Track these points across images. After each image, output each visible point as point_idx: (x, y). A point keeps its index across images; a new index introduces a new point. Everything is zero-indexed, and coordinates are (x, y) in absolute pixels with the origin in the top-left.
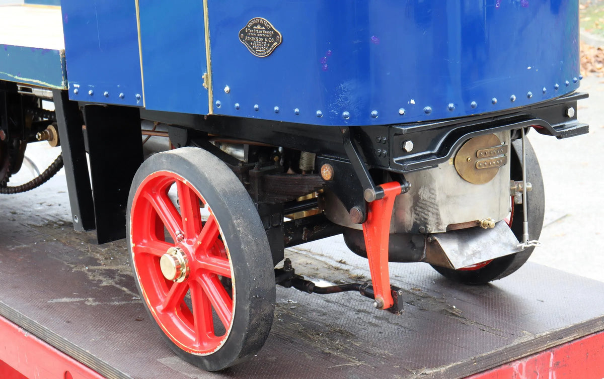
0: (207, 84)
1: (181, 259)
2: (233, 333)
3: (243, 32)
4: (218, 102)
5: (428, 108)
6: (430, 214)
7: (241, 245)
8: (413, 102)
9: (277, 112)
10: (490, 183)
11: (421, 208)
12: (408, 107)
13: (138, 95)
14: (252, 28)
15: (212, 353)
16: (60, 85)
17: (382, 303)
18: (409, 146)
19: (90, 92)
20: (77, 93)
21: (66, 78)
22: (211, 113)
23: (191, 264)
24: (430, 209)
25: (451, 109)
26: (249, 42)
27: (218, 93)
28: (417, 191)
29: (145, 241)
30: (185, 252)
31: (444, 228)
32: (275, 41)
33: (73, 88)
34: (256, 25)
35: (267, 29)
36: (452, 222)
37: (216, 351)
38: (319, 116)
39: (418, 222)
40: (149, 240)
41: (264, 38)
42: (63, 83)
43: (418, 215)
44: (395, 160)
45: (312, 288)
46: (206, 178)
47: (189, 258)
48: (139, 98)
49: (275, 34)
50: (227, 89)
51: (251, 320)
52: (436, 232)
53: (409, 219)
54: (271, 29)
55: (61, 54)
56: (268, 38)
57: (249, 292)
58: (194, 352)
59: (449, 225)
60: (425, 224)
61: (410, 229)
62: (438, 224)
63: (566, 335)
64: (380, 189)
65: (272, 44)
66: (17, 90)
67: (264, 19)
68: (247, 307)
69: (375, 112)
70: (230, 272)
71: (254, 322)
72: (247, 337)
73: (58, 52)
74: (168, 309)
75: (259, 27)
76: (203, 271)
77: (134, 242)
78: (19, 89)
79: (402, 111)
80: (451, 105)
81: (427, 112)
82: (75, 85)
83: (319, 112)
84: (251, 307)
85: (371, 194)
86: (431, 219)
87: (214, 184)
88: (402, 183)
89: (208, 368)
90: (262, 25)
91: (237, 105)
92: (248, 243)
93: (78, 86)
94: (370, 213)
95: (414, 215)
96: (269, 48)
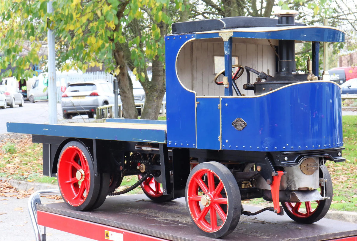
0: (220, 139)
1: (208, 198)
2: (227, 222)
3: (234, 122)
4: (223, 145)
5: (292, 147)
6: (292, 184)
7: (231, 191)
8: (287, 145)
9: (244, 148)
10: (312, 175)
11: (289, 182)
12: (286, 146)
13: (194, 144)
14: (236, 121)
15: (218, 230)
16: (164, 142)
17: (276, 211)
18: (286, 159)
19: (176, 144)
20: (170, 144)
21: (166, 139)
22: (221, 149)
23: (212, 200)
24: (292, 182)
25: (299, 148)
26: (235, 126)
27: (224, 142)
28: (288, 176)
29: (193, 196)
30: (210, 196)
31: (297, 189)
32: (244, 125)
33: (169, 143)
34: (238, 120)
35: (242, 121)
36: (299, 187)
37: (219, 229)
38: (258, 148)
39: (288, 186)
40: (194, 195)
41: (241, 124)
42: (165, 141)
43: (288, 184)
44: (282, 163)
45: (250, 214)
46: (219, 170)
47: (211, 198)
48: (194, 145)
49: (245, 123)
50: (227, 141)
51: (233, 216)
52: (294, 190)
53: (285, 185)
54: (243, 122)
55: (165, 131)
56: (242, 124)
57: (233, 207)
58: (211, 231)
59: (298, 188)
60: (291, 187)
61: (286, 189)
62: (295, 187)
63: (340, 235)
64: (277, 172)
65: (243, 126)
66: (135, 148)
67: (241, 119)
68: (232, 212)
69: (276, 147)
70: (227, 201)
71: (234, 217)
72: (231, 223)
73: (164, 130)
74: (200, 219)
75: (239, 121)
76: (215, 202)
77: (189, 196)
78: (136, 147)
79: (284, 147)
80: (300, 147)
81: (292, 148)
82: (170, 142)
83: (258, 147)
84: (234, 212)
85: (274, 174)
86: (293, 186)
87: (222, 171)
88: (284, 172)
89: (216, 237)
90: (240, 120)
91: (230, 146)
92: (233, 190)
93: (171, 142)
94: (273, 181)
95: (287, 184)
96: (242, 127)
